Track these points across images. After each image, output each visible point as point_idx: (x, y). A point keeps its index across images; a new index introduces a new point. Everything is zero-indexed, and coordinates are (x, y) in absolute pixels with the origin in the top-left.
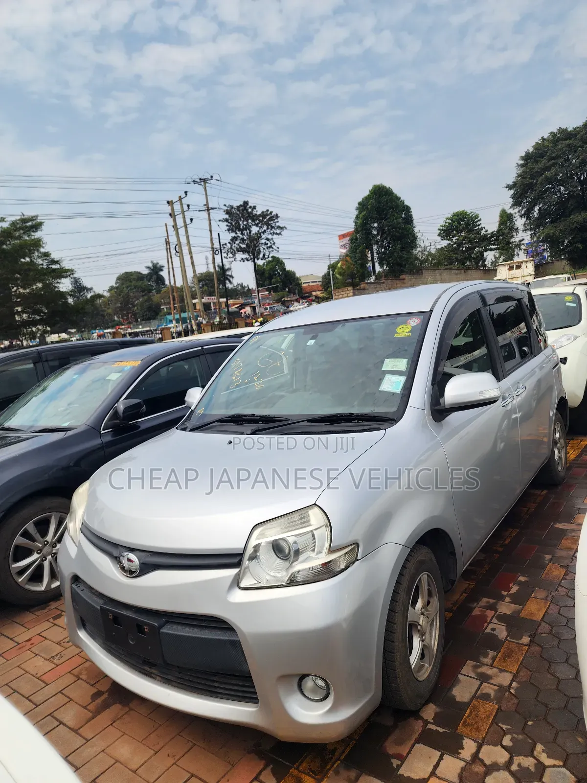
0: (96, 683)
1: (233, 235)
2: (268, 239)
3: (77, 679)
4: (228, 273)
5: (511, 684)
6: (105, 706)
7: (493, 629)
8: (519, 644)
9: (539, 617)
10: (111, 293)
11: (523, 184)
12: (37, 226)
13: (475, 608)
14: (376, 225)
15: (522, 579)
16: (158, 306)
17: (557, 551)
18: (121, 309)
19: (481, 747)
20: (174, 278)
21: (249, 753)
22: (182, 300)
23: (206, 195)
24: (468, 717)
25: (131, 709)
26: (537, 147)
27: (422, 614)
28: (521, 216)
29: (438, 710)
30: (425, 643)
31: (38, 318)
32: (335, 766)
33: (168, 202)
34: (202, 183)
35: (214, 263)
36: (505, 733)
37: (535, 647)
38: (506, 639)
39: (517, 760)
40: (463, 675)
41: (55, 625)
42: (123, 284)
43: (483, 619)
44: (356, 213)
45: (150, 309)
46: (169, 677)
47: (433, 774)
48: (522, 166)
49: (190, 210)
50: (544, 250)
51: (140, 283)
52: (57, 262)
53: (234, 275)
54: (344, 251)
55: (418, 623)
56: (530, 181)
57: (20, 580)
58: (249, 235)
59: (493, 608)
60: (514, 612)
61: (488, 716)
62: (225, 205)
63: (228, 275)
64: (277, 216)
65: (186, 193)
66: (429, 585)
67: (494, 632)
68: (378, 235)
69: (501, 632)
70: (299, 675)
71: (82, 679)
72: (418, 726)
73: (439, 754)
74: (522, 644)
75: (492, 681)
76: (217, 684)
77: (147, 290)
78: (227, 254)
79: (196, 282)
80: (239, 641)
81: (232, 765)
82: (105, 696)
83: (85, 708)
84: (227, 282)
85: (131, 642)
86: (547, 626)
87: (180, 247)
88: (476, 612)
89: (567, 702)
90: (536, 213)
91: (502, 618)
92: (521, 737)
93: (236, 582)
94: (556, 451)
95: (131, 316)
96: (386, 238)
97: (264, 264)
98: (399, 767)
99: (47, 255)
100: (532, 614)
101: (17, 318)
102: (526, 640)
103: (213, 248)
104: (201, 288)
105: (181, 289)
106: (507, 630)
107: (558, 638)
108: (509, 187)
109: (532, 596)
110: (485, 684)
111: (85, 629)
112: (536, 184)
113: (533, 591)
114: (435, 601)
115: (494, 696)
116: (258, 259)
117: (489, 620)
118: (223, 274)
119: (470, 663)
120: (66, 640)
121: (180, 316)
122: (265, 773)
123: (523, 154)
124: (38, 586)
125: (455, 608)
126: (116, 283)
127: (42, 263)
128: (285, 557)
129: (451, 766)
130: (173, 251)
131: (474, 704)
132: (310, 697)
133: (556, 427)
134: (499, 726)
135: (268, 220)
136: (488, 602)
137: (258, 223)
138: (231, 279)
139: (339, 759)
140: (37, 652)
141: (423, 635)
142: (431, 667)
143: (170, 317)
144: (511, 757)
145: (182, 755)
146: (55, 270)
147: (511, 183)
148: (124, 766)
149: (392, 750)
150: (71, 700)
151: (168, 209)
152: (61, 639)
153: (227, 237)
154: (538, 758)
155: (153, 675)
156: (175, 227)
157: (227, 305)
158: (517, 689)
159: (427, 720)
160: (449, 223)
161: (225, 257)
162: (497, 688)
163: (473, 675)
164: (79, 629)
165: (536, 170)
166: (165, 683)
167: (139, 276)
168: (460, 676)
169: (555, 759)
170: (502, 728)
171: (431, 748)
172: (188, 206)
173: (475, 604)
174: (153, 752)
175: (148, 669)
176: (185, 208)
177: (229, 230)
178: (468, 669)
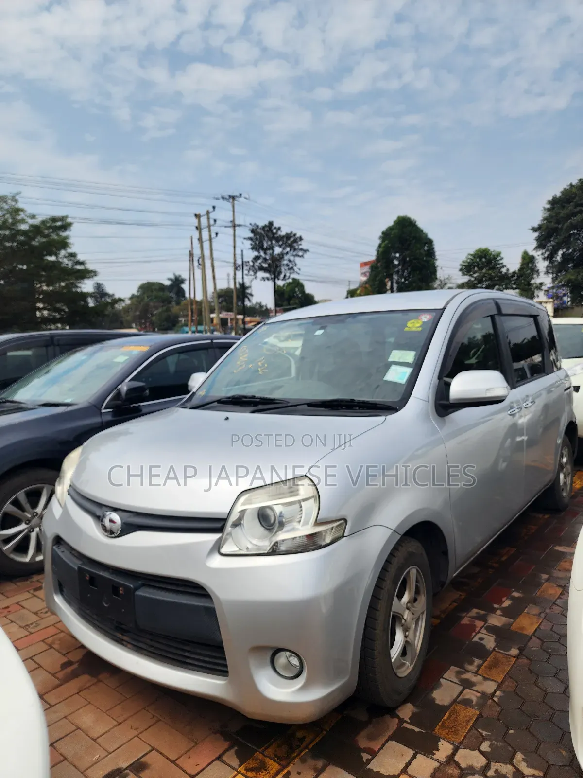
0: (68, 653)
1: (256, 253)
2: (290, 261)
3: (49, 647)
4: (248, 291)
5: (495, 692)
6: (74, 675)
7: (481, 639)
8: (506, 654)
9: (530, 631)
10: (132, 301)
11: (547, 227)
12: (66, 226)
13: (464, 617)
14: (398, 255)
15: (516, 594)
16: (177, 317)
17: (555, 572)
18: (140, 317)
19: (458, 750)
20: (194, 291)
21: (215, 733)
22: (200, 313)
23: (234, 211)
24: (447, 719)
25: (99, 681)
26: (565, 192)
27: (408, 609)
28: (544, 259)
29: (416, 710)
30: (408, 639)
31: (58, 316)
32: (303, 753)
33: (196, 216)
34: (231, 200)
35: (235, 279)
36: (484, 739)
37: (522, 660)
38: (494, 649)
39: (494, 766)
40: (446, 679)
41: (35, 596)
42: (144, 293)
43: (471, 628)
44: (378, 242)
45: (168, 319)
46: (140, 645)
47: (404, 771)
48: (548, 210)
49: (216, 224)
50: (565, 295)
51: (161, 294)
52: (82, 263)
53: (253, 293)
54: (364, 279)
55: (403, 616)
56: (556, 225)
57: (5, 548)
58: (272, 256)
59: (484, 619)
60: (504, 625)
61: (468, 721)
62: (251, 224)
63: (248, 293)
64: (301, 239)
65: (214, 207)
66: (417, 581)
67: (482, 642)
68: (399, 265)
69: (490, 642)
70: (272, 648)
71: (54, 648)
72: (393, 724)
73: (411, 752)
74: (510, 656)
75: (474, 688)
76: (187, 654)
77: (168, 301)
78: (249, 272)
79: (215, 295)
80: (214, 608)
81: (196, 743)
82: (75, 666)
83: (53, 675)
84: (246, 300)
85: (105, 605)
86: (538, 641)
87: (203, 260)
88: (465, 621)
89: (553, 715)
90: (559, 257)
91: (492, 630)
92: (500, 744)
93: (217, 547)
94: (562, 476)
95: (149, 325)
96: (407, 269)
97: (284, 285)
98: (369, 761)
99: (73, 255)
100: (522, 628)
101: (38, 314)
102: (514, 651)
103: (235, 263)
104: (220, 303)
105: (199, 303)
106: (495, 641)
107: (549, 653)
108: (534, 230)
109: (525, 611)
110: (467, 691)
111: (62, 594)
112: (562, 228)
113: (526, 607)
114: (422, 599)
115: (477, 702)
116: (278, 279)
117: (477, 630)
118: (243, 291)
119: (454, 669)
120: (44, 611)
121: (197, 328)
122: (227, 753)
123: (551, 199)
124: (23, 557)
125: (443, 616)
126: (138, 292)
127: (67, 263)
128: (270, 526)
129: (424, 765)
130: (196, 264)
131: (454, 708)
132: (281, 673)
133: (564, 452)
134: (479, 732)
135: (291, 241)
136: (477, 613)
137: (282, 245)
138: (250, 297)
139: (306, 747)
140: (13, 620)
141: (407, 631)
142: (412, 666)
143: (186, 329)
144: (488, 762)
145: (146, 728)
146: (79, 271)
147: (536, 226)
148: (85, 734)
149: (363, 743)
150: (40, 666)
151: (195, 221)
152: (39, 609)
153: (250, 255)
154: (517, 766)
155: (125, 643)
156: (200, 240)
157: (244, 323)
158: (500, 698)
159: (403, 719)
160: (472, 260)
161: (246, 275)
162: (479, 695)
163: (456, 680)
164: (56, 593)
165: (562, 215)
166: (136, 651)
167: (161, 287)
168: (441, 680)
169: (536, 769)
170: (481, 734)
171: (405, 746)
172: (215, 221)
173: (464, 614)
174: (115, 723)
175: (120, 636)
176: (212, 222)
177: (252, 249)
178: (451, 674)
